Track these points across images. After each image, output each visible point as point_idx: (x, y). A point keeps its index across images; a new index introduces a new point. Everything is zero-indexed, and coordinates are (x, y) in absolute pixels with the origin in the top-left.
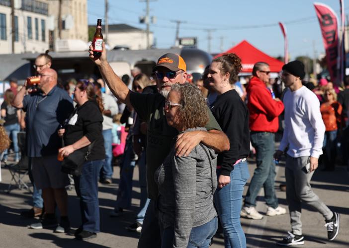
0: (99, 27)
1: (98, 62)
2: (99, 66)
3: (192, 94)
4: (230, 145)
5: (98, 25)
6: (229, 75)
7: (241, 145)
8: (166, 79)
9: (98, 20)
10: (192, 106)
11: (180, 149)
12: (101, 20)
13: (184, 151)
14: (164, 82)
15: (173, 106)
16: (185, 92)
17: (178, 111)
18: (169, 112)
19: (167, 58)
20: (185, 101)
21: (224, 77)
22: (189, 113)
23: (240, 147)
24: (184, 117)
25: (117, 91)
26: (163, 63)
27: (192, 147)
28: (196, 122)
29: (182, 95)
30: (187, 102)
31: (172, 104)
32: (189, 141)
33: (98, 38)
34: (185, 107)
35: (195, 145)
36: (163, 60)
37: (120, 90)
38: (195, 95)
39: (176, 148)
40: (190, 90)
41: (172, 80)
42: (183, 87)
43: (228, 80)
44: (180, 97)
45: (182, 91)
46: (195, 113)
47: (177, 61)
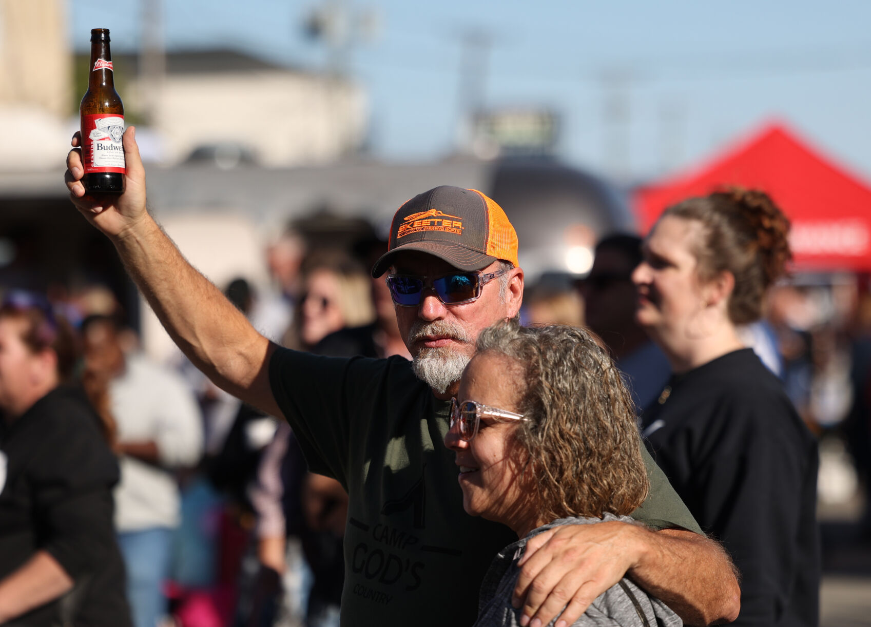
0: (103, 64)
1: (109, 219)
2: (116, 237)
3: (575, 370)
4: (744, 599)
5: (95, 55)
6: (728, 283)
7: (786, 602)
8: (433, 306)
9: (96, 33)
10: (576, 420)
11: (539, 598)
12: (107, 32)
13: (557, 604)
14: (428, 321)
15: (487, 423)
16: (546, 361)
17: (514, 441)
18: (469, 447)
19: (433, 212)
20: (546, 401)
21: (710, 292)
22: (565, 453)
23: (779, 610)
24: (540, 469)
25: (206, 347)
26: (419, 236)
27: (592, 591)
28: (597, 491)
29: (531, 372)
30: (553, 405)
31: (488, 413)
32: (581, 564)
33: (103, 112)
34: (548, 423)
35: (602, 585)
36: (418, 221)
37: (218, 339)
38: (588, 375)
39: (520, 592)
40: (567, 350)
41: (462, 308)
42: (535, 337)
43: (722, 304)
44: (522, 382)
45: (529, 356)
46: (590, 453)
47: (481, 224)
